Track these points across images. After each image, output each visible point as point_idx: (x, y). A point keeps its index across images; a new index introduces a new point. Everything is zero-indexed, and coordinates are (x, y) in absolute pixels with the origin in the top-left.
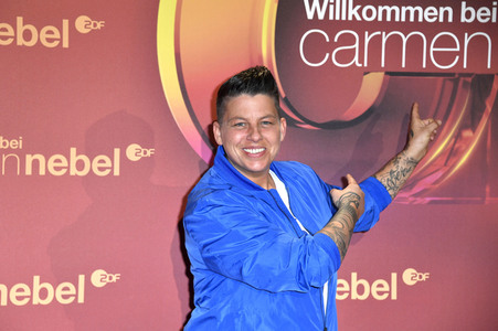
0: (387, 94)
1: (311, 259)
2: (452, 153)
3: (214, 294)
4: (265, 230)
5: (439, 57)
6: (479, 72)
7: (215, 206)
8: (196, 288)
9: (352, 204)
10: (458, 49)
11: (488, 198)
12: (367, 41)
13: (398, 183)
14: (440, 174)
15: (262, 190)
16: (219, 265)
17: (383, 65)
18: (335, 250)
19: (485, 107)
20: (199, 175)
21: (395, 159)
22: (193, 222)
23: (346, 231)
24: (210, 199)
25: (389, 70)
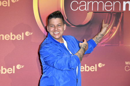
0: (94, 18)
1: (72, 61)
2: (111, 33)
3: (47, 70)
4: (60, 54)
5: (107, 8)
6: (117, 12)
7: (47, 48)
8: (43, 69)
9: (84, 47)
10: (112, 6)
11: (120, 45)
12: (88, 4)
13: (98, 40)
14: (107, 38)
15: (60, 43)
16: (48, 63)
17: (92, 10)
18: (78, 59)
19: (119, 21)
20: (44, 39)
21: (97, 34)
22: (42, 52)
23: (82, 54)
24: (45, 46)
25: (94, 11)
